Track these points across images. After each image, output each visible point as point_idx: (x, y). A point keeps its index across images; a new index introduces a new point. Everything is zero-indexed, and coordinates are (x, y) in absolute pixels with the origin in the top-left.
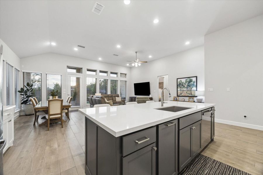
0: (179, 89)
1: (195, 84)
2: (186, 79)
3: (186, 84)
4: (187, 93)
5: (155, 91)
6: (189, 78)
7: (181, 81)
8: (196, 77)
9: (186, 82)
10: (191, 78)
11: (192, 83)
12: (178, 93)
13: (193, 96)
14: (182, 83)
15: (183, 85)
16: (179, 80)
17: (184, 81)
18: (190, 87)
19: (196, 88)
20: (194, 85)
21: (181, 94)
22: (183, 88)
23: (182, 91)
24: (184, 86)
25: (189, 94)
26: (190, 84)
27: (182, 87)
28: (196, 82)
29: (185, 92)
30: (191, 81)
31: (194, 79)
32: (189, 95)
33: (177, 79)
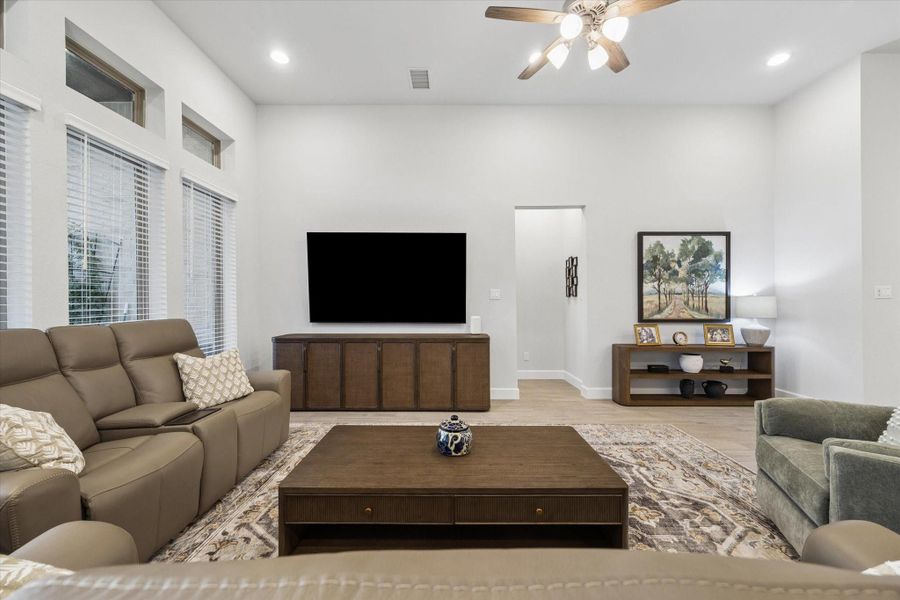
0: (648, 287)
1: (723, 266)
2: (683, 237)
3: (685, 264)
4: (687, 303)
5: (496, 293)
6: (696, 239)
7: (661, 245)
8: (728, 235)
9: (681, 254)
10: (707, 238)
11: (710, 259)
12: (645, 307)
13: (713, 318)
14: (667, 256)
15: (668, 268)
16: (648, 242)
17: (672, 245)
18: (699, 276)
19: (725, 283)
20: (718, 268)
21: (660, 311)
22: (667, 281)
23: (663, 297)
24: (676, 273)
25: (698, 310)
26: (703, 265)
27: (666, 275)
28: (724, 256)
29: (679, 301)
30: (705, 250)
31: (718, 244)
32: (697, 316)
33: (641, 235)
